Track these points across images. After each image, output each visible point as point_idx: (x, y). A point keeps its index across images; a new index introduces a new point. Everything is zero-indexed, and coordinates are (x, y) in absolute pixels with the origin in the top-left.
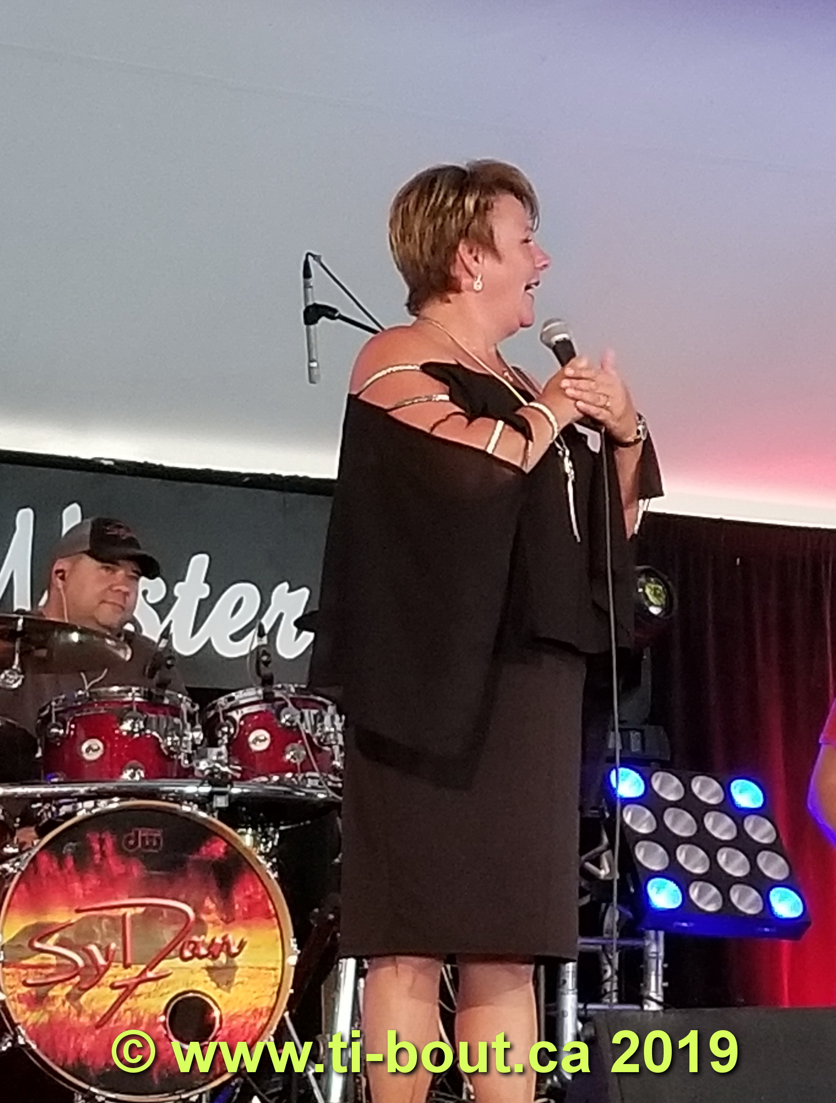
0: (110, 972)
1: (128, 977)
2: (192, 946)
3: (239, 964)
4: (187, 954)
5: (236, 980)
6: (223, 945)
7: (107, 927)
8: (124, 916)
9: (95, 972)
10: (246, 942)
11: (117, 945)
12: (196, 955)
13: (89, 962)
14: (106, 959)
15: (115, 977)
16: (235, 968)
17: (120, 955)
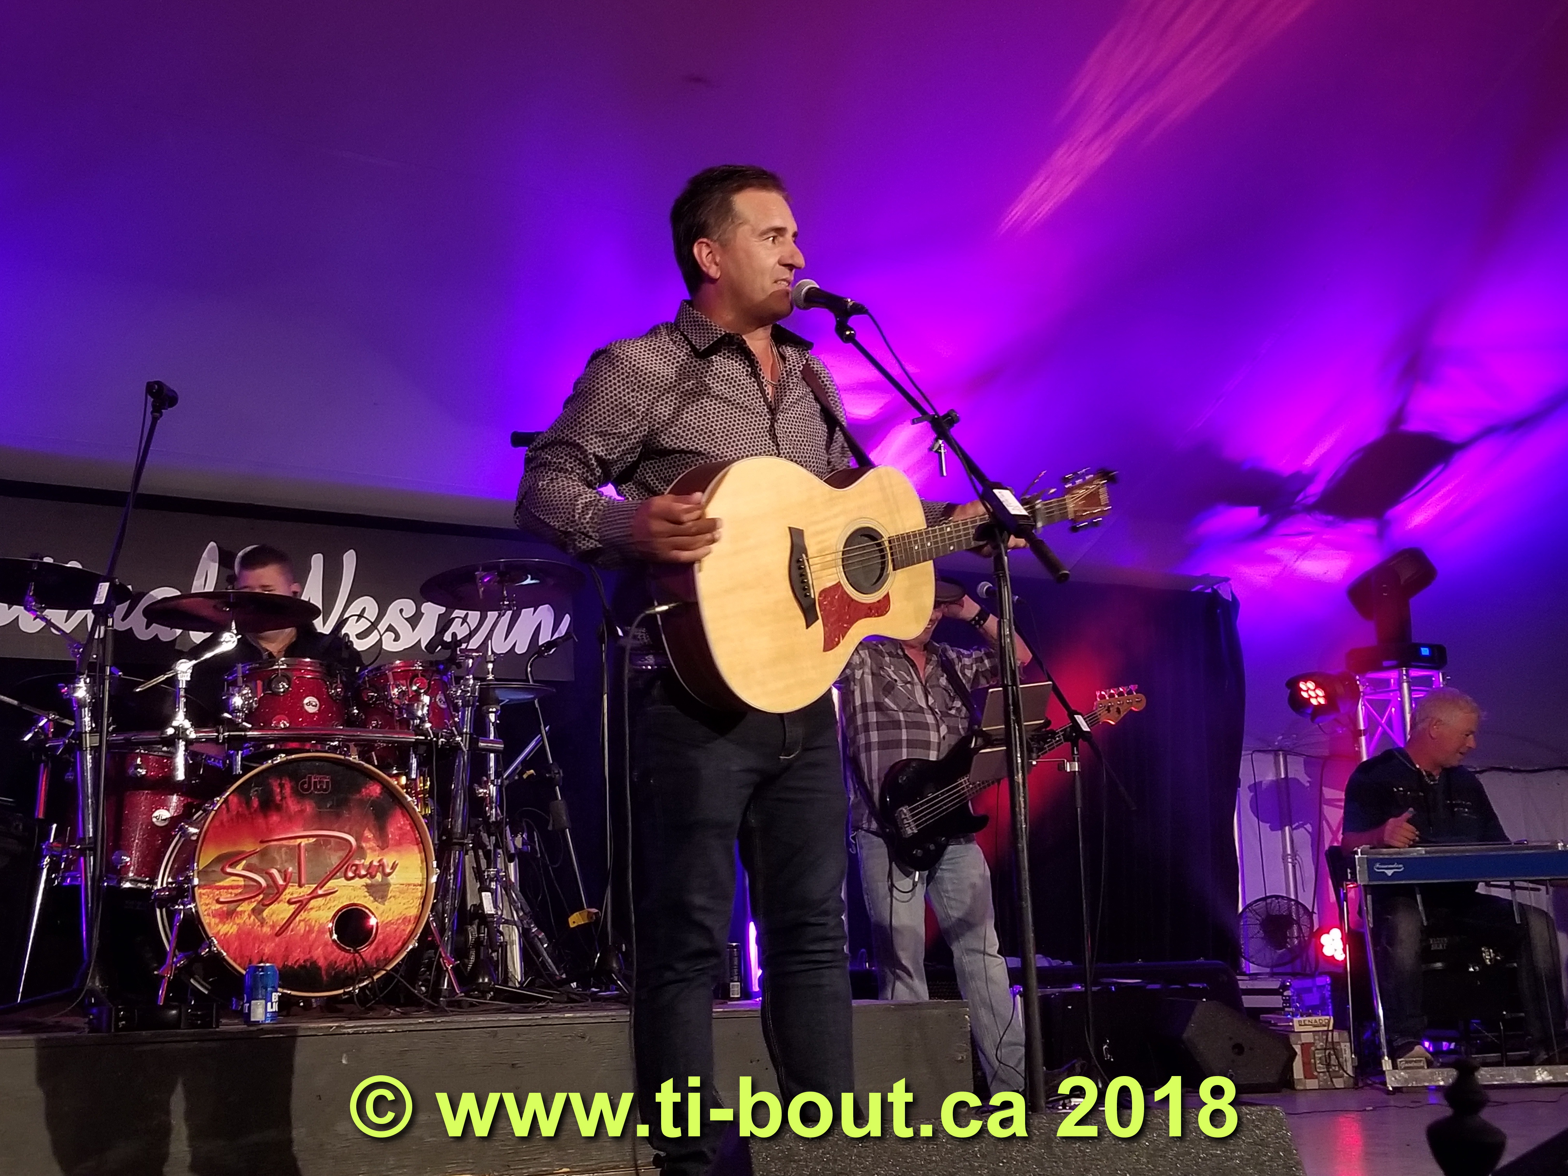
0: (287, 891)
1: (302, 894)
2: (354, 868)
3: (391, 881)
4: (350, 874)
5: (389, 895)
6: (379, 866)
7: (286, 853)
8: (299, 845)
9: (276, 891)
10: (397, 865)
11: (293, 869)
12: (357, 875)
13: (271, 883)
14: (285, 880)
15: (292, 894)
16: (388, 885)
17: (295, 876)
